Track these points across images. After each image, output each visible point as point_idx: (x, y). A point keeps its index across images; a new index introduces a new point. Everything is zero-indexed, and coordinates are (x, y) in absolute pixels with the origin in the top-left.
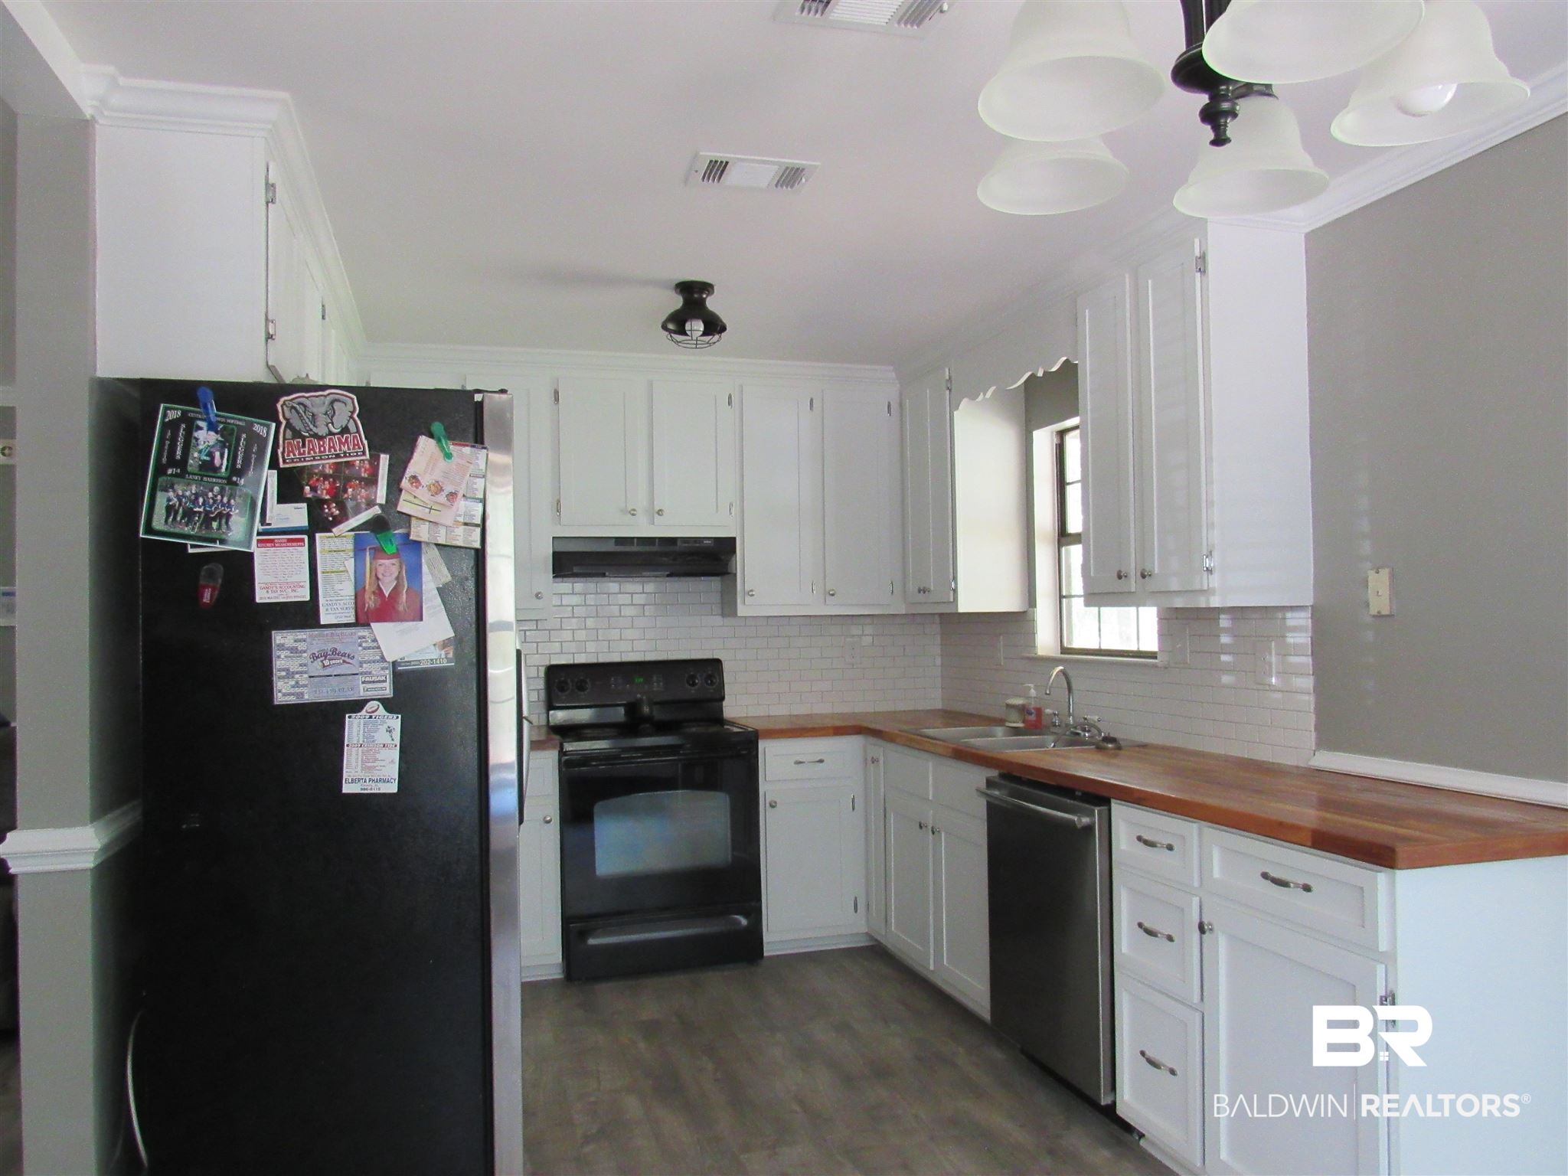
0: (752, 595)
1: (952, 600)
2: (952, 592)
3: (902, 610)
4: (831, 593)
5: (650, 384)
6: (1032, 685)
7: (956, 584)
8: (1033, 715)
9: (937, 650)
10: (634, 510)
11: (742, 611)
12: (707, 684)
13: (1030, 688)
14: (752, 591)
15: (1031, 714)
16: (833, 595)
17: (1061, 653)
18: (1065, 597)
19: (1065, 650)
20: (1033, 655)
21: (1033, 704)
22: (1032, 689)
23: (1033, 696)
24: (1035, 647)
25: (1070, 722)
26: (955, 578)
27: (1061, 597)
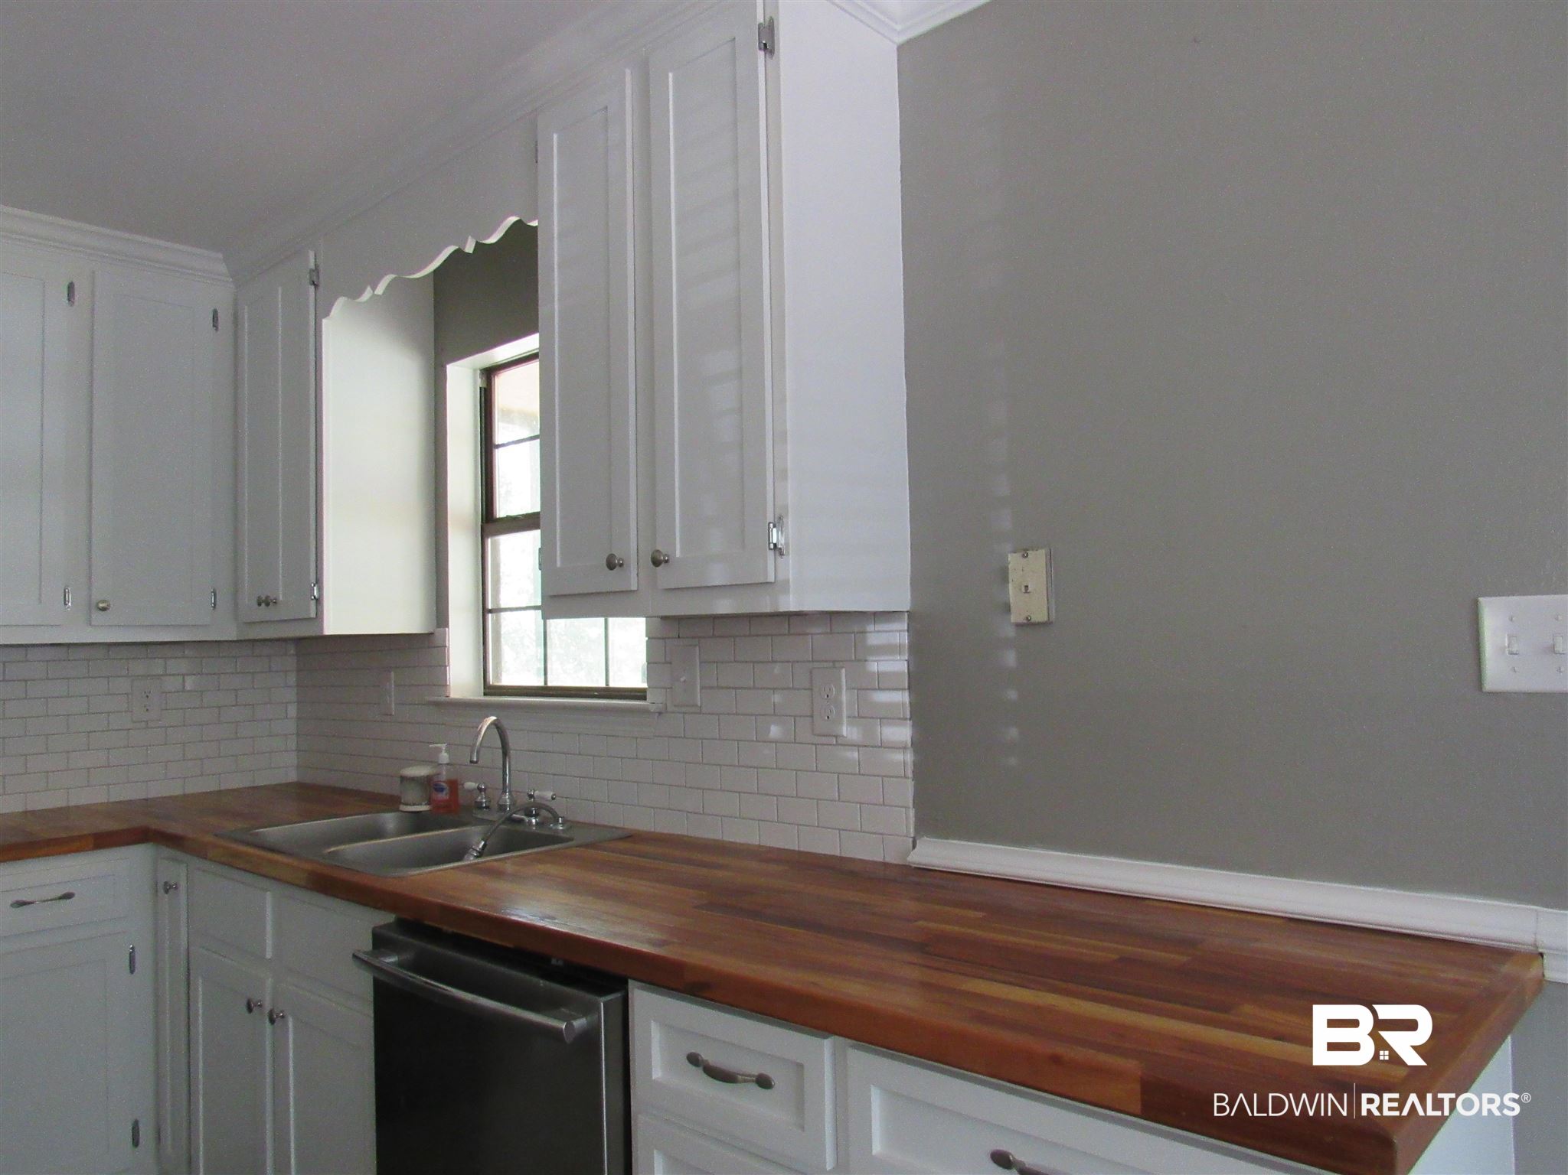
1: (313, 615)
2: (313, 603)
3: (231, 635)
4: (101, 605)
6: (443, 746)
7: (320, 590)
8: (444, 793)
9: (291, 695)
13: (439, 750)
15: (442, 790)
16: (104, 609)
17: (485, 694)
18: (490, 611)
19: (490, 690)
20: (443, 699)
21: (444, 775)
22: (443, 752)
23: (445, 762)
24: (444, 685)
25: (506, 802)
26: (319, 581)
27: (485, 611)
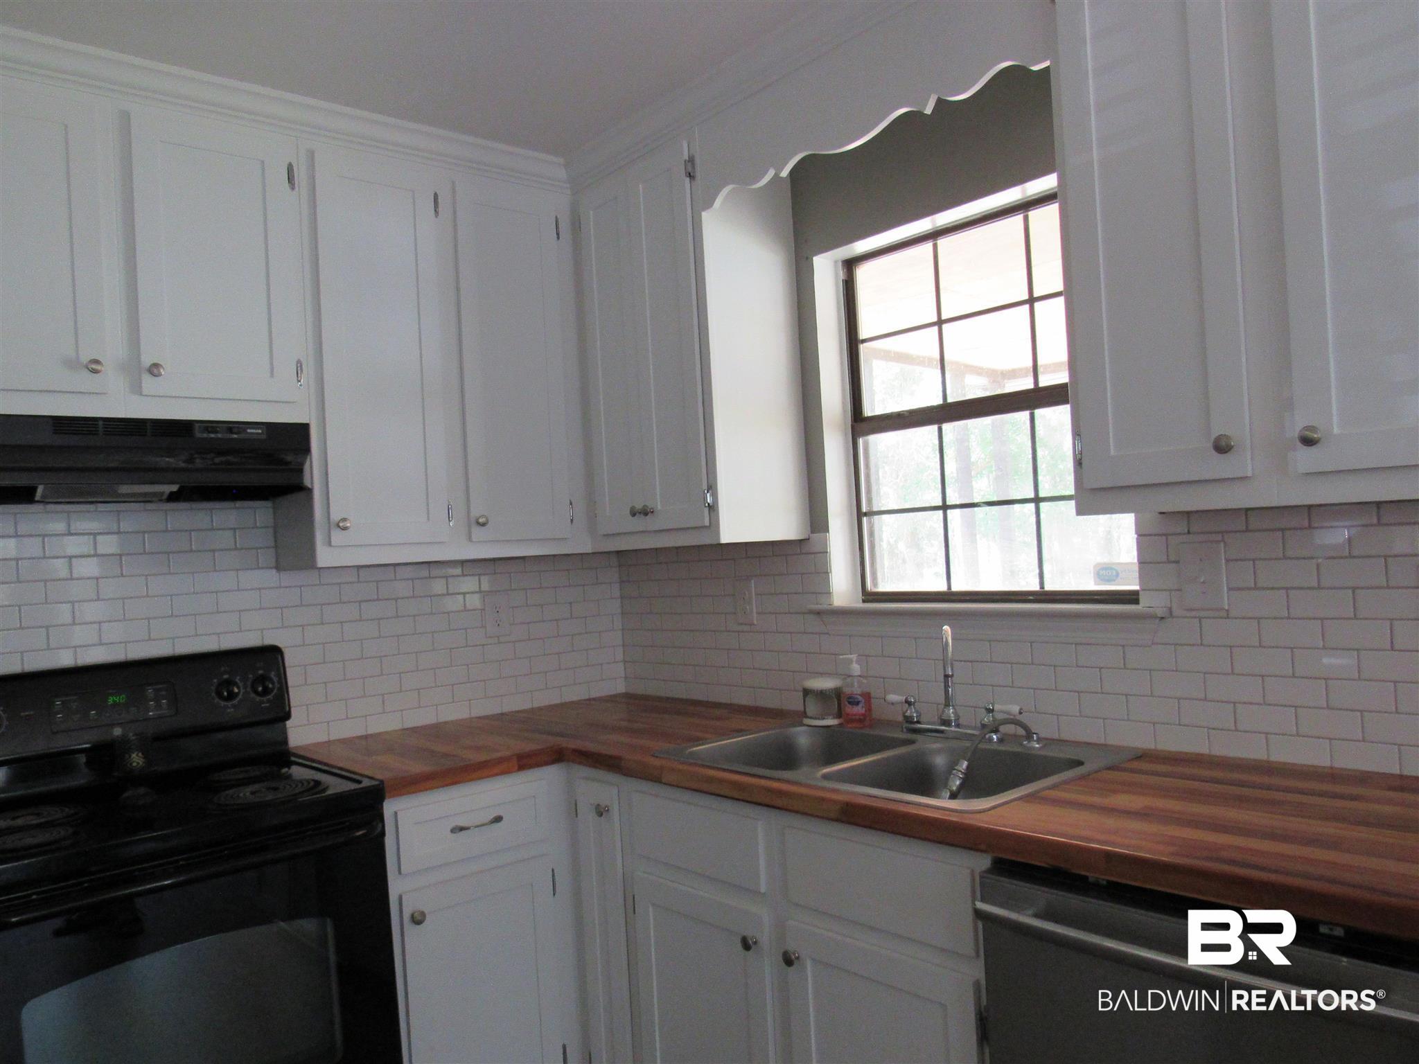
0: (345, 529)
1: (707, 523)
2: (706, 510)
3: (586, 546)
4: (481, 520)
5: (125, 120)
6: (854, 657)
7: (715, 496)
8: (860, 705)
10: (97, 362)
11: (325, 557)
12: (256, 692)
13: (851, 661)
14: (344, 520)
15: (857, 703)
16: (483, 525)
17: (864, 601)
18: (865, 514)
19: (870, 597)
20: (825, 607)
21: (856, 690)
22: (854, 663)
23: (856, 674)
24: (829, 593)
25: (950, 717)
26: (712, 487)
27: (860, 515)
